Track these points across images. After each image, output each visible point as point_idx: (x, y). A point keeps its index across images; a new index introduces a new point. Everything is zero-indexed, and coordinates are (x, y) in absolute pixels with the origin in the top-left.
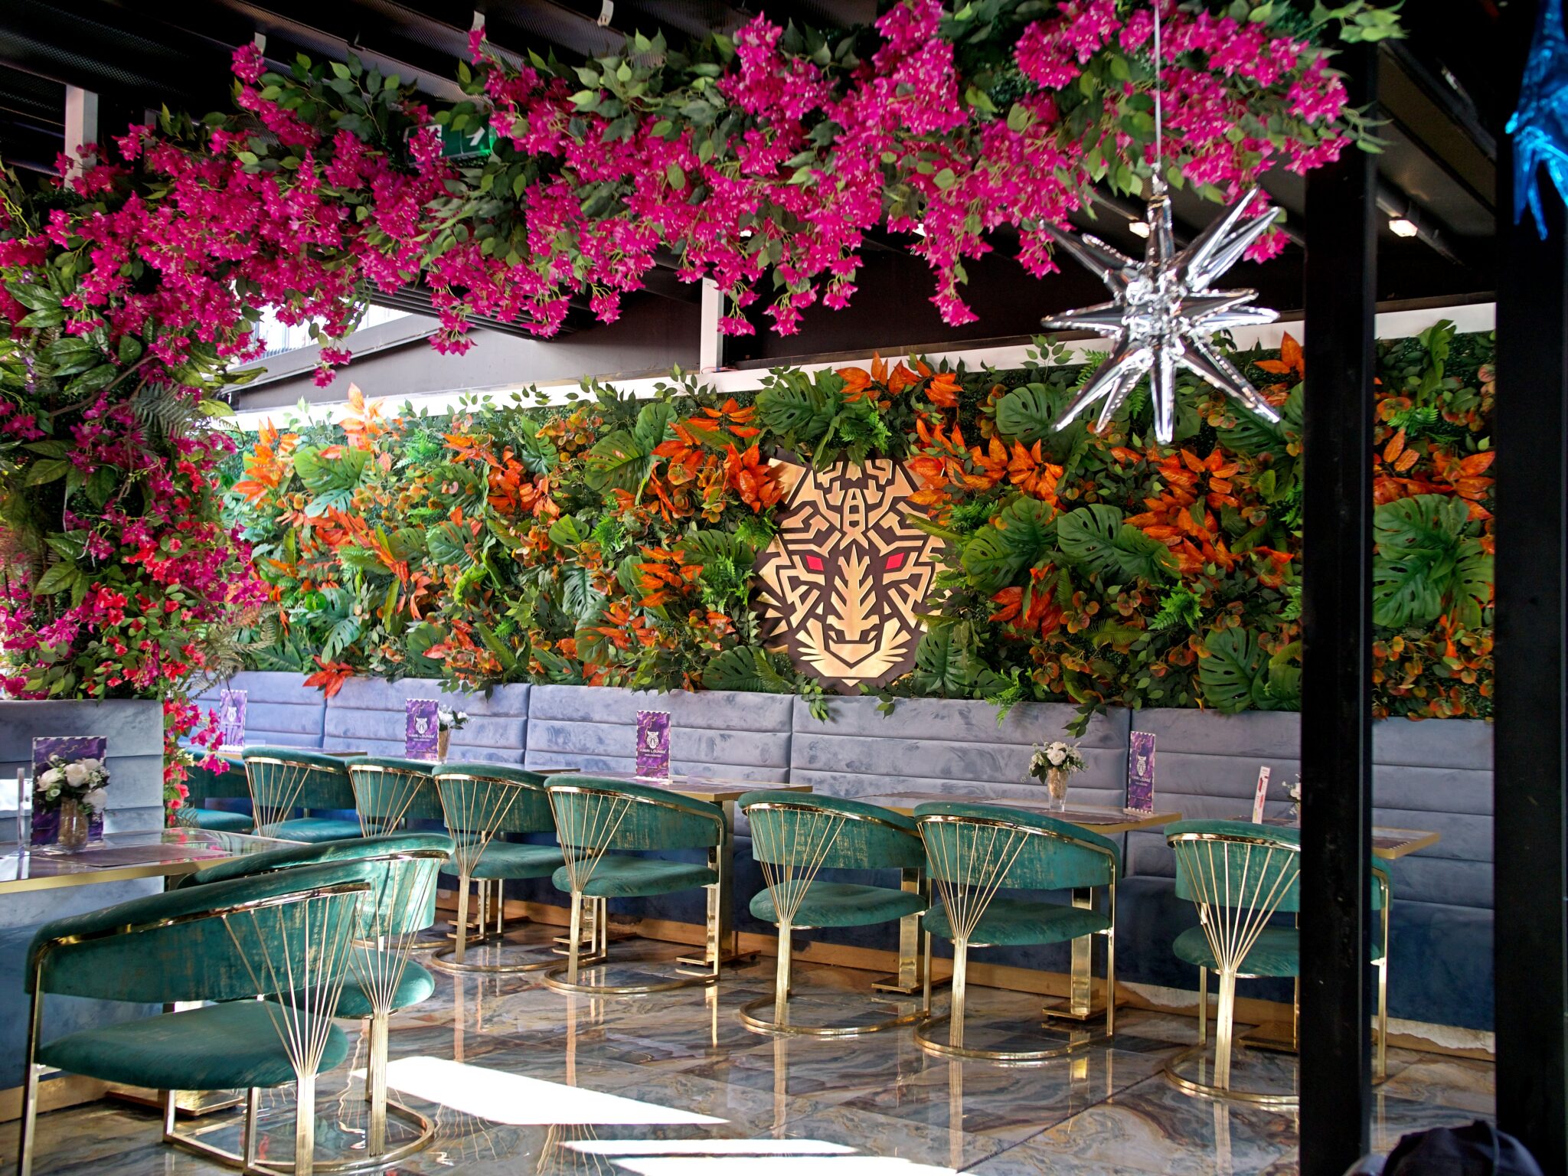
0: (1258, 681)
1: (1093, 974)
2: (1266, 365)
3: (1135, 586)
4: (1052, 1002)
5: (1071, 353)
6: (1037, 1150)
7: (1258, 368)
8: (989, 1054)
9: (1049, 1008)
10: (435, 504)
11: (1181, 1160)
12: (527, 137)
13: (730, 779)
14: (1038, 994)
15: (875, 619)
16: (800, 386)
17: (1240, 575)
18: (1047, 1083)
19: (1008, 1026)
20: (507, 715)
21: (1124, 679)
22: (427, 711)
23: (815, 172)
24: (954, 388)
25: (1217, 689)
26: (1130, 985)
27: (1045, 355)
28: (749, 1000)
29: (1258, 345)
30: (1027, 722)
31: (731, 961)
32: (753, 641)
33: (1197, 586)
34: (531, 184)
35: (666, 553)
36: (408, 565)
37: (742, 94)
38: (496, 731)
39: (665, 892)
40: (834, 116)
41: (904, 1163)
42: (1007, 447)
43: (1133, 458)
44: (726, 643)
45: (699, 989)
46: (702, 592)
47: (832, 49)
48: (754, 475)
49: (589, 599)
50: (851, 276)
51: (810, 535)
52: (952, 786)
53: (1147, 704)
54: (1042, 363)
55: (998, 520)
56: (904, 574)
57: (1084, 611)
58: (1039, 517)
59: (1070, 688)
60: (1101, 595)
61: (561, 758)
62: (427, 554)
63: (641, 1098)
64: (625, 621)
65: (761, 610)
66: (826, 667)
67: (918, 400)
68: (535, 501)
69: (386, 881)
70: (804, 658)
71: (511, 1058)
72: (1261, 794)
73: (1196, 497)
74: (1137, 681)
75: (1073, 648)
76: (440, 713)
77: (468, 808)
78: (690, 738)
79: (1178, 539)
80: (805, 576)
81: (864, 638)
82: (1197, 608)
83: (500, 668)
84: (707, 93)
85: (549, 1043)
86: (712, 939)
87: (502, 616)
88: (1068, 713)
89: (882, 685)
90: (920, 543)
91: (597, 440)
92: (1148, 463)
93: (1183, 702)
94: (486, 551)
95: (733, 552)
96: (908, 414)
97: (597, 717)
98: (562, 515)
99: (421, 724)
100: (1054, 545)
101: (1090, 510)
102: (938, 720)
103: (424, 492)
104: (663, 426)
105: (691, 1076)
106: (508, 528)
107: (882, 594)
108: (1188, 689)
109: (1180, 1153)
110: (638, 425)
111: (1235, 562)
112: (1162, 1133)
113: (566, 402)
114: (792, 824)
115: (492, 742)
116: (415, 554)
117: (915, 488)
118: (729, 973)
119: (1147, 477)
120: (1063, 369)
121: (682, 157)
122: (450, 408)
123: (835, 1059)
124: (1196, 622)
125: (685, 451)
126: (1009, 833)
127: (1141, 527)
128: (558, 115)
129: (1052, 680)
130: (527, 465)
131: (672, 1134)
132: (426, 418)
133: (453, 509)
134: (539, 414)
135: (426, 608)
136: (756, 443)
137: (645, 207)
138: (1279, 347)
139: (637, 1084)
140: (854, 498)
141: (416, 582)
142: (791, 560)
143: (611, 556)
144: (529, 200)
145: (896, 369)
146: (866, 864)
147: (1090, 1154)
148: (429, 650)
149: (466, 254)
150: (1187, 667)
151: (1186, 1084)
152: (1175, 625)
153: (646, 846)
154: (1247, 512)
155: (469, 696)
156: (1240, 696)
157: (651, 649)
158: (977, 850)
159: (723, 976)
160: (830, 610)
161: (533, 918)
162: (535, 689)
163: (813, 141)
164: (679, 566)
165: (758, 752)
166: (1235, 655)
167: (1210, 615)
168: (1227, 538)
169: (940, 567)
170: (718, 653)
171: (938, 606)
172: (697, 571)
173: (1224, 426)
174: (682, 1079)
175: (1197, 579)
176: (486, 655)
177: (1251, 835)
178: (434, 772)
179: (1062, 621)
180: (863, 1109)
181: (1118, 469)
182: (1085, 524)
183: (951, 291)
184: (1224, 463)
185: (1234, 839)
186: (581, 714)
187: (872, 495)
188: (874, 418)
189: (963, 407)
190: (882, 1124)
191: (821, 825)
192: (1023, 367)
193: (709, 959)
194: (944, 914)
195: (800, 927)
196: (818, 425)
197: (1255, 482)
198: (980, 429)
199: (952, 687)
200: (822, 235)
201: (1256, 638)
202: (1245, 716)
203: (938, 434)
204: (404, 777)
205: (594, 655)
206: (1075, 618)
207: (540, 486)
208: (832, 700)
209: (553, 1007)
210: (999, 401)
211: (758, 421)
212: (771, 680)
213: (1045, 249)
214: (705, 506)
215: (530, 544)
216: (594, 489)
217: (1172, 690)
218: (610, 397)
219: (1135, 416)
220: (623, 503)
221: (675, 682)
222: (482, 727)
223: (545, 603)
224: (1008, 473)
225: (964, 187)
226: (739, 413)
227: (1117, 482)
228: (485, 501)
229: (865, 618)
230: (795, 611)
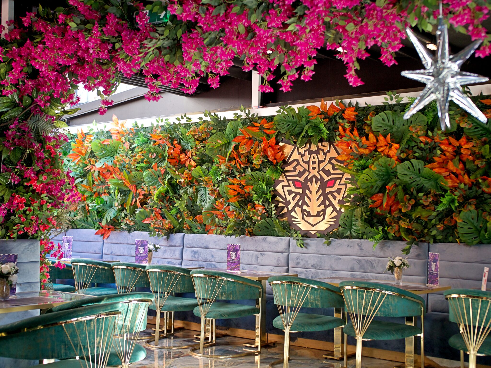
0: (483, 232)
1: (415, 353)
2: (484, 101)
3: (430, 193)
4: (398, 364)
5: (402, 98)
7: (481, 103)
9: (397, 367)
10: (146, 162)
12: (182, 14)
13: (264, 271)
14: (392, 361)
15: (323, 207)
16: (292, 113)
17: (474, 188)
20: (175, 246)
21: (426, 231)
22: (144, 244)
23: (297, 25)
24: (354, 113)
25: (466, 235)
26: (430, 358)
27: (391, 99)
28: (273, 361)
29: (481, 93)
30: (385, 249)
31: (265, 345)
32: (273, 216)
33: (456, 193)
34: (184, 33)
35: (238, 181)
36: (136, 186)
38: (171, 253)
39: (239, 317)
40: (305, 3)
42: (376, 137)
43: (429, 140)
44: (262, 217)
45: (253, 357)
46: (253, 196)
48: (274, 149)
49: (208, 199)
50: (312, 68)
51: (296, 173)
52: (355, 275)
53: (436, 241)
54: (390, 102)
55: (373, 166)
56: (335, 188)
57: (409, 203)
58: (389, 165)
59: (403, 235)
60: (416, 197)
61: (197, 263)
62: (144, 182)
64: (222, 208)
65: (277, 203)
66: (303, 226)
67: (340, 118)
68: (186, 160)
69: (127, 311)
70: (294, 223)
72: (485, 278)
73: (455, 156)
74: (431, 232)
75: (404, 218)
76: (149, 245)
77: (160, 283)
78: (248, 255)
79: (448, 173)
80: (294, 190)
81: (318, 215)
82: (456, 202)
83: (172, 227)
86: (258, 336)
87: (173, 206)
88: (402, 245)
89: (326, 234)
90: (341, 176)
91: (211, 136)
92: (435, 142)
93: (451, 241)
94: (167, 180)
95: (265, 180)
96: (336, 124)
97: (211, 247)
98: (197, 166)
99: (141, 249)
100: (396, 176)
101: (411, 162)
102: (349, 248)
103: (142, 157)
104: (237, 130)
106: (175, 171)
107: (325, 196)
108: (453, 235)
110: (227, 130)
111: (472, 183)
113: (198, 121)
114: (290, 289)
115: (169, 257)
116: (138, 182)
117: (338, 154)
118: (265, 350)
119: (434, 148)
120: (399, 105)
121: (244, 21)
122: (152, 124)
124: (456, 207)
125: (246, 140)
126: (378, 293)
127: (432, 169)
128: (195, 5)
129: (396, 231)
130: (183, 146)
132: (143, 128)
133: (154, 164)
134: (187, 126)
135: (143, 203)
136: (274, 136)
137: (229, 41)
140: (314, 158)
141: (139, 193)
142: (289, 183)
143: (216, 182)
144: (183, 39)
145: (330, 106)
146: (320, 306)
148: (144, 220)
149: (158, 61)
150: (452, 226)
152: (447, 209)
153: (231, 299)
154: (477, 162)
155: (160, 238)
156: (475, 238)
157: (232, 219)
158: (365, 300)
159: (262, 351)
160: (305, 203)
161: (186, 328)
162: (186, 235)
163: (297, 13)
164: (243, 186)
165: (276, 260)
166: (472, 221)
167: (462, 205)
168: (468, 172)
169: (349, 186)
170: (259, 221)
171: (349, 201)
172: (251, 188)
173: (467, 127)
175: (456, 190)
176: (167, 222)
177: (481, 295)
178: (146, 268)
179: (399, 207)
181: (422, 145)
182: (409, 168)
183: (353, 72)
184: (467, 142)
185: (474, 297)
186: (205, 245)
187: (321, 157)
188: (322, 126)
189: (358, 121)
191: (301, 290)
192: (383, 104)
193: (257, 344)
194: (352, 327)
195: (293, 332)
196: (299, 129)
197: (480, 150)
198: (365, 130)
199: (354, 234)
200: (300, 51)
201: (482, 214)
202: (477, 246)
203: (348, 132)
204: (134, 270)
205: (210, 222)
206: (405, 206)
207: (188, 155)
208: (305, 240)
209: (193, 363)
210: (373, 118)
211: (275, 128)
212: (281, 232)
213: (391, 55)
214: (254, 162)
215: (184, 178)
216: (209, 155)
217: (446, 236)
218: (216, 119)
219: (429, 123)
220: (221, 161)
221: (242, 233)
222: (165, 251)
223: (190, 201)
224: (377, 147)
225: (358, 30)
226: (267, 125)
227: (422, 151)
228: (166, 160)
229: (319, 206)
230: (290, 203)
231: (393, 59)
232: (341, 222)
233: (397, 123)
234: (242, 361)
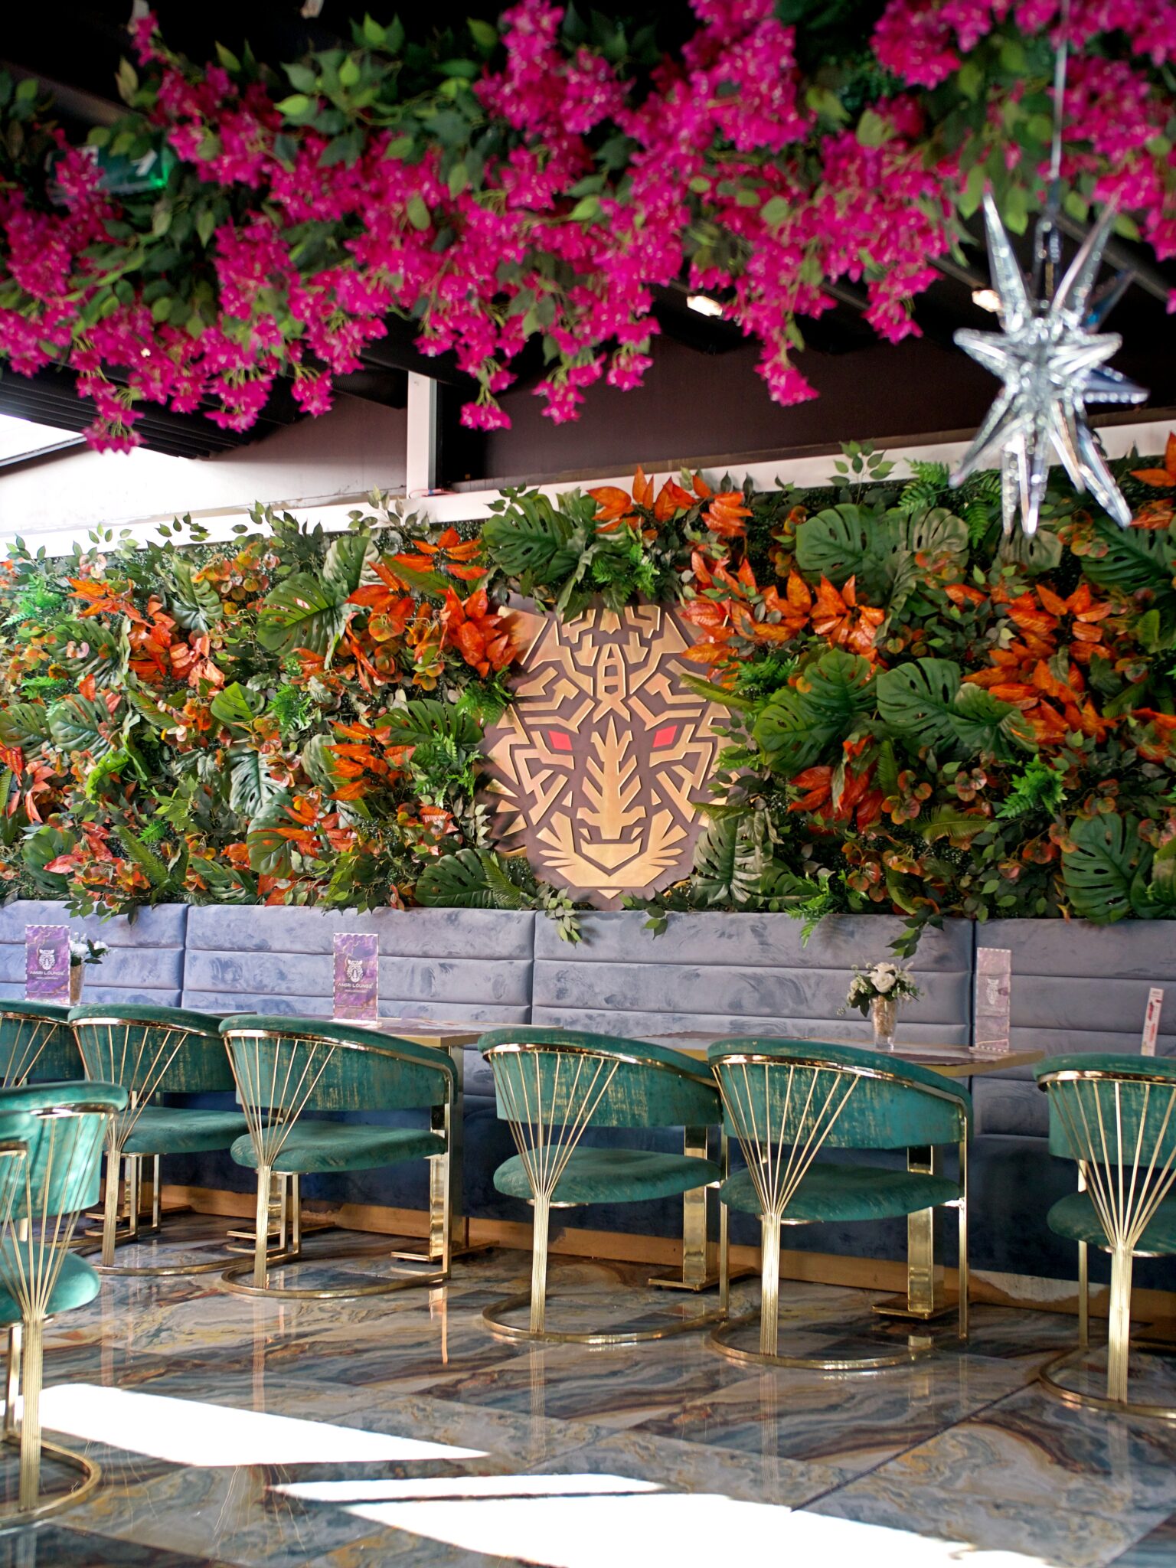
0: (1138, 882)
1: (936, 1261)
2: (1144, 475)
3: (977, 763)
4: (880, 1298)
5: (891, 464)
6: (891, 1481)
7: (1135, 480)
8: (814, 1363)
9: (880, 1305)
10: (57, 672)
11: (1078, 1491)
12: (219, 160)
13: (458, 1020)
14: (863, 1289)
15: (640, 812)
16: (538, 513)
17: (1114, 747)
18: (891, 1398)
19: (830, 1329)
20: (156, 945)
21: (965, 882)
22: (55, 942)
23: (607, 203)
24: (740, 512)
25: (1087, 892)
26: (982, 1274)
27: (858, 467)
28: (492, 1302)
29: (1135, 451)
30: (839, 940)
31: (464, 1254)
32: (481, 842)
33: (1057, 761)
34: (221, 224)
35: (367, 730)
36: (23, 752)
37: (508, 100)
38: (142, 968)
39: (381, 1165)
40: (632, 127)
41: (721, 1500)
42: (810, 587)
43: (974, 598)
44: (447, 847)
45: (423, 1290)
46: (413, 781)
47: (629, 36)
48: (481, 629)
49: (265, 792)
50: (644, 346)
51: (555, 704)
52: (743, 1025)
53: (995, 914)
54: (854, 478)
55: (800, 680)
56: (679, 752)
57: (913, 795)
58: (852, 676)
59: (896, 897)
60: (934, 775)
61: (229, 999)
62: (48, 737)
63: (368, 1428)
64: (313, 818)
65: (491, 802)
66: (581, 875)
67: (694, 527)
68: (191, 665)
69: (39, 1144)
70: (549, 863)
71: (191, 1384)
72: (1151, 1023)
73: (1056, 649)
74: (982, 884)
75: (899, 843)
76: (72, 943)
77: (118, 1062)
78: (400, 969)
79: (1033, 701)
80: (548, 758)
81: (625, 837)
82: (1060, 789)
83: (146, 885)
84: (461, 102)
85: (238, 1362)
86: (438, 1229)
87: (150, 816)
88: (893, 927)
89: (651, 896)
90: (697, 713)
91: (273, 586)
92: (993, 604)
93: (1041, 911)
94: (126, 732)
95: (454, 727)
96: (681, 547)
97: (276, 946)
98: (227, 683)
99: (47, 958)
100: (872, 710)
101: (918, 665)
102: (724, 940)
103: (43, 656)
104: (360, 567)
105: (430, 1398)
106: (156, 702)
107: (647, 776)
108: (1047, 892)
109: (1076, 1482)
110: (326, 567)
111: (1108, 729)
112: (1048, 1457)
113: (232, 536)
114: (549, 1070)
115: (137, 982)
116: (31, 738)
118: (460, 1270)
119: (992, 622)
120: (880, 485)
121: (427, 186)
122: (76, 547)
123: (614, 1374)
124: (1057, 807)
125: (390, 599)
126: (833, 1076)
127: (986, 686)
128: (259, 132)
129: (872, 885)
130: (180, 620)
131: (415, 1472)
132: (43, 560)
133: (81, 678)
134: (195, 552)
135: (48, 807)
136: (484, 586)
137: (376, 254)
138: (1161, 452)
139: (360, 1410)
140: (611, 655)
141: (34, 774)
142: (530, 738)
143: (292, 736)
144: (222, 246)
145: (665, 487)
146: (646, 1121)
147: (959, 1484)
148: (52, 862)
149: (132, 320)
150: (1045, 866)
151: (1069, 1396)
152: (1030, 811)
153: (354, 1105)
154: (1122, 664)
155: (108, 922)
156: (1114, 901)
157: (347, 854)
158: (792, 1098)
159: (454, 1274)
161: (197, 1208)
162: (194, 910)
163: (602, 162)
164: (382, 747)
165: (490, 985)
166: (1108, 848)
167: (1077, 799)
168: (1097, 698)
169: (724, 743)
170: (436, 858)
171: (723, 793)
172: (409, 752)
173: (1092, 555)
174: (419, 1401)
175: (1058, 753)
176: (129, 868)
177: (1149, 1071)
178: (70, 1016)
179: (884, 808)
180: (659, 1434)
181: (955, 613)
182: (913, 685)
183: (782, 358)
184: (1092, 603)
185: (1126, 1076)
186: (256, 941)
187: (635, 653)
188: (637, 552)
189: (752, 537)
190: (686, 1453)
191: (588, 1071)
192: (830, 484)
193: (435, 1252)
194: (749, 1183)
195: (561, 1205)
196: (563, 562)
197: (1131, 626)
198: (774, 564)
199: (742, 897)
200: (611, 288)
201: (1136, 826)
202: (1122, 927)
203: (720, 573)
204: (29, 1025)
205: (272, 865)
206: (902, 804)
207: (197, 647)
208: (586, 917)
209: (237, 1317)
210: (799, 528)
211: (485, 558)
212: (505, 893)
213: (902, 304)
214: (418, 669)
215: (186, 723)
216: (269, 649)
217: (1027, 896)
218: (289, 528)
219: (975, 545)
220: (308, 667)
221: (380, 899)
222: (123, 963)
223: (206, 797)
224: (812, 620)
225: (799, 223)
226: (459, 549)
227: (953, 630)
228: (126, 666)
229: (627, 810)
230: (535, 802)
231: (908, 317)
232: (698, 859)
233: (875, 543)
234: (393, 1304)
